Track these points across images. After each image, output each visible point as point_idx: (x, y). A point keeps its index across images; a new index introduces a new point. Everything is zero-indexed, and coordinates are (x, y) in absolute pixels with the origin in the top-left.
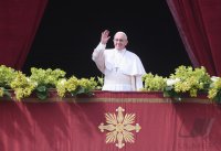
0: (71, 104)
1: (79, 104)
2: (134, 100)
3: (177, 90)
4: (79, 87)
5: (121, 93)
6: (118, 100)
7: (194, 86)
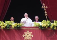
0: (16, 30)
1: (18, 30)
2: (32, 29)
3: (42, 26)
4: (17, 26)
5: (28, 27)
6: (27, 29)
7: (47, 25)
